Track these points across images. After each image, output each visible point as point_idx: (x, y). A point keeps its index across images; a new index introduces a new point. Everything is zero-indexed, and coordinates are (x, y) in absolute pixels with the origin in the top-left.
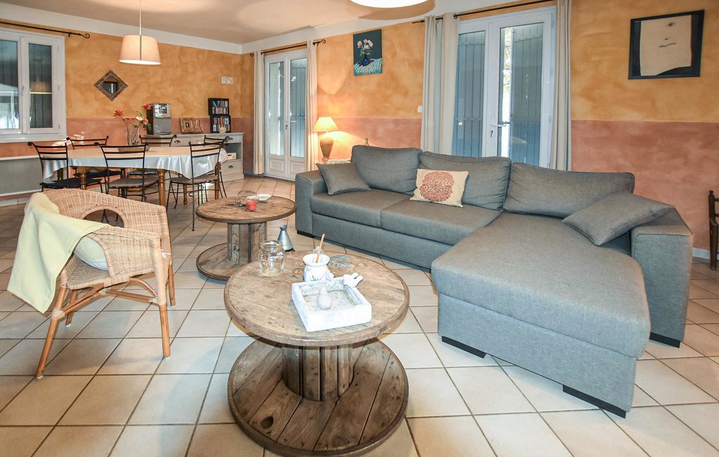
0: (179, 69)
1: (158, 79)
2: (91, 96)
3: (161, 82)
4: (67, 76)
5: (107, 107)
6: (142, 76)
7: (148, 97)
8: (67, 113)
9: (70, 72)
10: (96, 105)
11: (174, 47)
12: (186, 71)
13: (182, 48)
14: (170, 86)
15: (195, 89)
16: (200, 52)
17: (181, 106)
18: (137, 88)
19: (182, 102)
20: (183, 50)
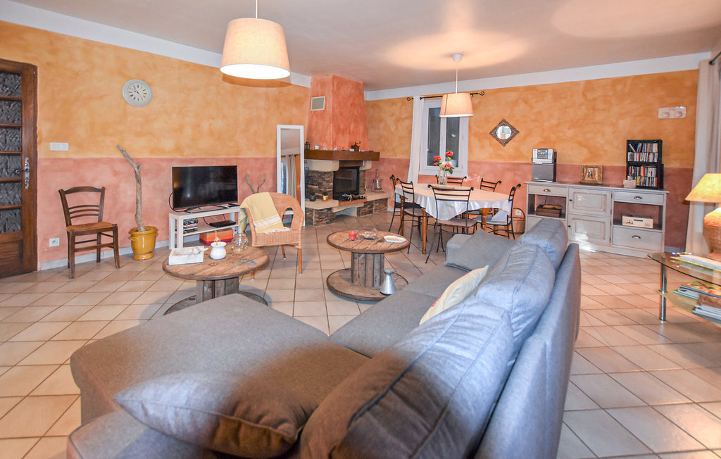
0: (584, 107)
1: (554, 122)
2: (486, 142)
3: (558, 125)
4: (470, 127)
5: (500, 152)
6: (535, 121)
7: (542, 142)
8: (469, 157)
9: (472, 124)
10: (490, 150)
11: (577, 84)
12: (594, 109)
13: (588, 82)
14: (569, 129)
15: (608, 130)
16: (616, 82)
17: (585, 151)
18: (529, 133)
19: (586, 147)
20: (589, 85)
